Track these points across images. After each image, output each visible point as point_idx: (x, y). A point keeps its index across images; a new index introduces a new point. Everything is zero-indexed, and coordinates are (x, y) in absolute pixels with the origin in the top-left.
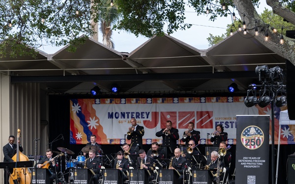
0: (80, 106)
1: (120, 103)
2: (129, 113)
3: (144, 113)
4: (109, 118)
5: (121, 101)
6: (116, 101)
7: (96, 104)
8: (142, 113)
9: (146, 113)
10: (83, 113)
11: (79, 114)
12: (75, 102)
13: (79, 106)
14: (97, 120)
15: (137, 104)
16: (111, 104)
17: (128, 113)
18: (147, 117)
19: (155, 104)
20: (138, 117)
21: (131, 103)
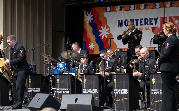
0: (92, 16)
1: (130, 10)
3: (152, 19)
4: (119, 26)
5: (130, 7)
6: (126, 8)
7: (107, 12)
8: (151, 19)
9: (155, 18)
10: (95, 22)
11: (92, 24)
12: (88, 12)
14: (108, 29)
15: (146, 10)
16: (121, 12)
17: (137, 20)
18: (156, 24)
19: (163, 9)
20: (146, 23)
21: (140, 9)
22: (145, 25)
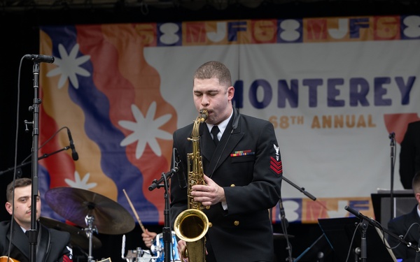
0: (86, 58)
1: (277, 39)
2: (320, 82)
5: (279, 31)
6: (258, 31)
7: (159, 44)
8: (380, 82)
9: (399, 80)
10: (99, 85)
11: (83, 94)
12: (62, 40)
13: (80, 54)
14: (166, 118)
15: (355, 45)
16: (234, 47)
17: (313, 84)
18: (405, 101)
20: (358, 98)
21: (326, 37)
22: (353, 104)
